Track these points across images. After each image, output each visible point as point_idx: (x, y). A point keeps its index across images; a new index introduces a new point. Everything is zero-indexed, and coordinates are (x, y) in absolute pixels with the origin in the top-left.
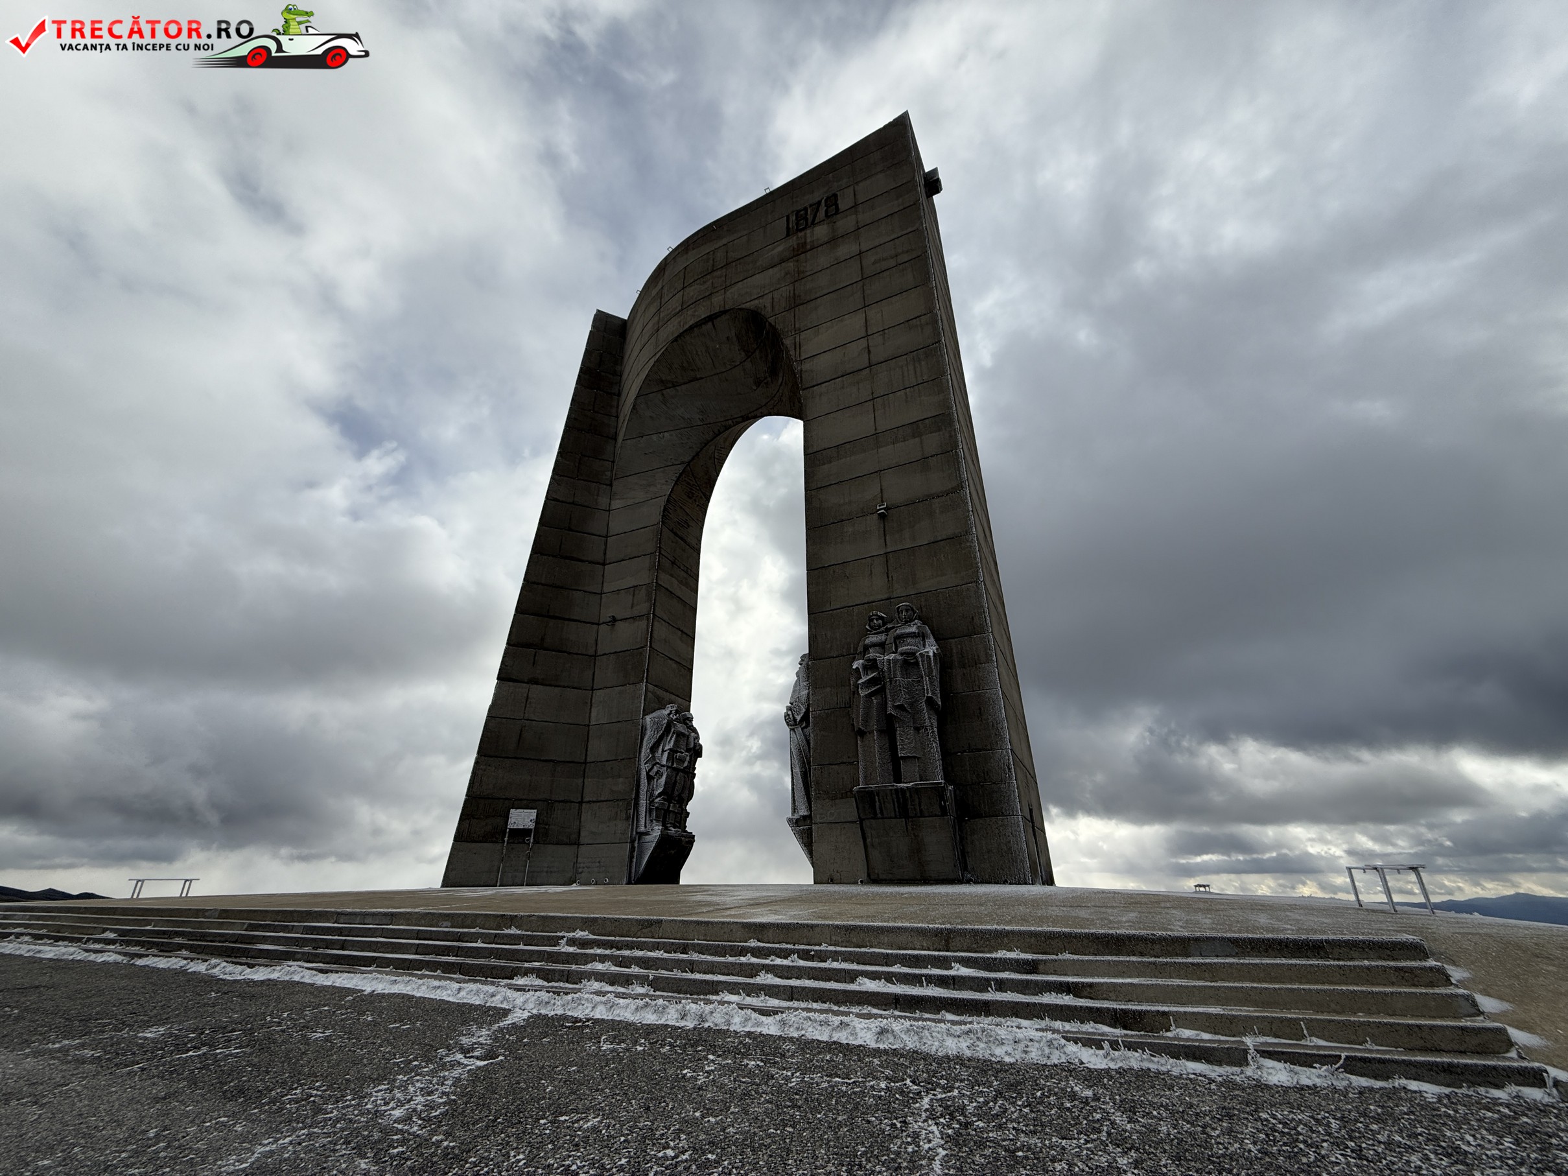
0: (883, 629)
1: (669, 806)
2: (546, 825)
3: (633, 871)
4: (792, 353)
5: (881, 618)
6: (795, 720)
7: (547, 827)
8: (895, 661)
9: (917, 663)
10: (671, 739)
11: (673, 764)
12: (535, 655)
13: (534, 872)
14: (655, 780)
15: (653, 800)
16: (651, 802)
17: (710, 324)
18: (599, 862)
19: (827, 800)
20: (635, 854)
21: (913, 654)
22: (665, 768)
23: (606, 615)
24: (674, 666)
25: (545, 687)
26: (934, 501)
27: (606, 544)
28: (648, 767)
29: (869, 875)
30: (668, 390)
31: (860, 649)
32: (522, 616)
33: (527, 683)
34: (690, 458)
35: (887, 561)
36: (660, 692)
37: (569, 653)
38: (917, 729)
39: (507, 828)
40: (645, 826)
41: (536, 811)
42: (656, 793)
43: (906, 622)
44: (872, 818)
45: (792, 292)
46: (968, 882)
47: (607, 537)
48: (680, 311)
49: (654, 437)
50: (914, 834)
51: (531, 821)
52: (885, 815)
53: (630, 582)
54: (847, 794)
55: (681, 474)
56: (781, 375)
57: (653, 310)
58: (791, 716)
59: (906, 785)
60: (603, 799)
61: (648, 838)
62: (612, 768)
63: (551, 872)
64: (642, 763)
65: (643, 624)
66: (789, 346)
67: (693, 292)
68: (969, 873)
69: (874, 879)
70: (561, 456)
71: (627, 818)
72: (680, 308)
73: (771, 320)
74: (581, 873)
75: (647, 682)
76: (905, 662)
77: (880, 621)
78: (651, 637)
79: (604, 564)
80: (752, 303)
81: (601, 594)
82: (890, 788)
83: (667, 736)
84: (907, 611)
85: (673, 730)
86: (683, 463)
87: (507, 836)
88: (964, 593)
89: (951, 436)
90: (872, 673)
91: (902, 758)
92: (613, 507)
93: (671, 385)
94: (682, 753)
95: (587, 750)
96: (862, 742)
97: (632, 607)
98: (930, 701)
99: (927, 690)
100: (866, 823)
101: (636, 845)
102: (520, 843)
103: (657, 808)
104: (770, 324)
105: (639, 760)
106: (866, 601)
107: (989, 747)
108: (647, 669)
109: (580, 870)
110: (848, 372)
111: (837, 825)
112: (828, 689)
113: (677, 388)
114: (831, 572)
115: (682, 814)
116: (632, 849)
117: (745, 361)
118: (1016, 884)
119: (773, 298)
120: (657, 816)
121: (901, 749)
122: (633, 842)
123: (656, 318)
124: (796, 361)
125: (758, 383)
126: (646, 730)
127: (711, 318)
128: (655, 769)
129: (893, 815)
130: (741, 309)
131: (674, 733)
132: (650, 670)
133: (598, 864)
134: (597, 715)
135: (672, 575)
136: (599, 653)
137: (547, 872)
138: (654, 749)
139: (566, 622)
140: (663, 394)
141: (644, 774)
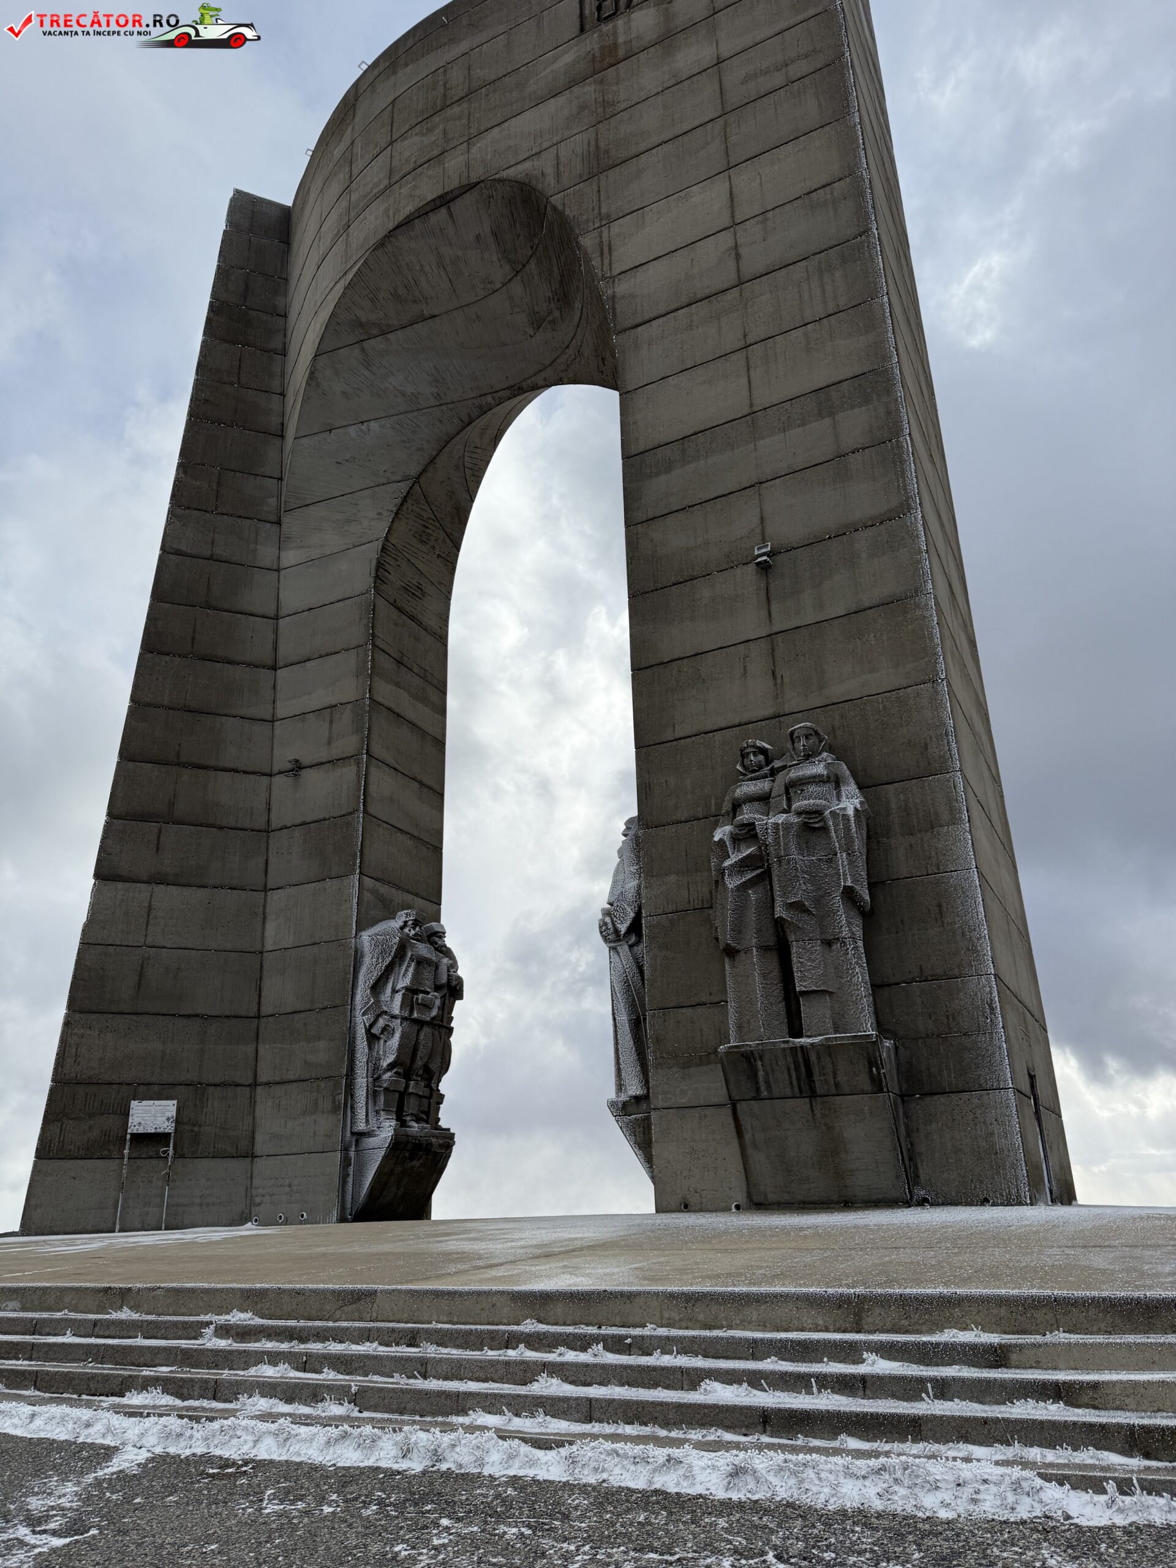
0: (766, 770)
1: (407, 1086)
2: (194, 1125)
3: (349, 1197)
4: (596, 262)
5: (763, 751)
6: (616, 931)
7: (196, 1129)
8: (787, 826)
9: (825, 829)
10: (407, 970)
11: (411, 1012)
12: (160, 833)
13: (178, 1205)
14: (382, 1042)
15: (379, 1077)
16: (375, 1080)
17: (443, 211)
18: (290, 1186)
19: (675, 1069)
20: (351, 1170)
21: (818, 813)
22: (399, 1021)
23: (283, 757)
24: (410, 843)
25: (180, 889)
26: (857, 535)
27: (276, 631)
28: (368, 1019)
29: (749, 1195)
30: (372, 342)
31: (727, 806)
32: (131, 765)
33: (148, 882)
34: (419, 469)
35: (773, 649)
36: (384, 889)
37: (221, 828)
38: (828, 943)
39: (126, 1133)
40: (367, 1121)
41: (175, 1102)
42: (385, 1064)
43: (807, 757)
44: (754, 1099)
45: (593, 143)
46: (922, 1203)
47: (277, 618)
48: (386, 189)
49: (352, 431)
50: (826, 1124)
51: (168, 1119)
52: (776, 1094)
53: (321, 698)
54: (708, 1057)
55: (405, 499)
56: (578, 305)
57: (336, 187)
58: (610, 926)
59: (809, 1040)
60: (291, 1077)
61: (371, 1142)
62: (305, 1024)
63: (208, 1205)
64: (358, 1013)
65: (349, 772)
66: (590, 250)
67: (410, 149)
68: (923, 1188)
69: (758, 1204)
70: (185, 472)
71: (335, 1109)
72: (386, 182)
73: (556, 200)
74: (259, 1204)
75: (361, 873)
76: (806, 827)
77: (761, 757)
78: (364, 795)
79: (274, 668)
80: (520, 168)
81: (273, 721)
82: (783, 1046)
83: (400, 965)
84: (807, 737)
85: (409, 954)
86: (406, 478)
87: (127, 1146)
88: (911, 702)
89: (888, 413)
90: (748, 847)
91: (803, 993)
92: (285, 563)
93: (375, 332)
94: (428, 993)
95: (260, 996)
96: (733, 967)
97: (329, 742)
98: (849, 894)
99: (845, 875)
100: (742, 1107)
101: (352, 1154)
102: (151, 1158)
103: (386, 1089)
104: (555, 208)
105: (352, 1010)
106: (736, 721)
107: (956, 972)
108: (361, 851)
109: (258, 1200)
110: (699, 296)
111: (693, 1110)
112: (672, 878)
113: (389, 336)
114: (675, 672)
115: (430, 1097)
116: (346, 1162)
117: (510, 281)
118: (1002, 1204)
119: (558, 157)
120: (386, 1103)
121: (802, 979)
122: (345, 1149)
123: (344, 204)
124: (604, 278)
125: (537, 323)
126: (362, 956)
127: (444, 201)
128: (381, 1022)
129: (788, 1092)
130: (499, 181)
131: (412, 959)
132: (366, 851)
133: (287, 1189)
134: (276, 934)
135: (397, 684)
136: (274, 826)
137: (201, 1205)
138: (377, 987)
139: (213, 773)
140: (363, 350)
141: (361, 1032)
